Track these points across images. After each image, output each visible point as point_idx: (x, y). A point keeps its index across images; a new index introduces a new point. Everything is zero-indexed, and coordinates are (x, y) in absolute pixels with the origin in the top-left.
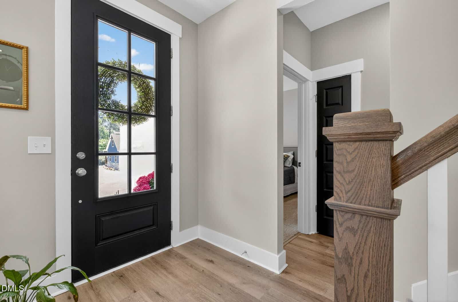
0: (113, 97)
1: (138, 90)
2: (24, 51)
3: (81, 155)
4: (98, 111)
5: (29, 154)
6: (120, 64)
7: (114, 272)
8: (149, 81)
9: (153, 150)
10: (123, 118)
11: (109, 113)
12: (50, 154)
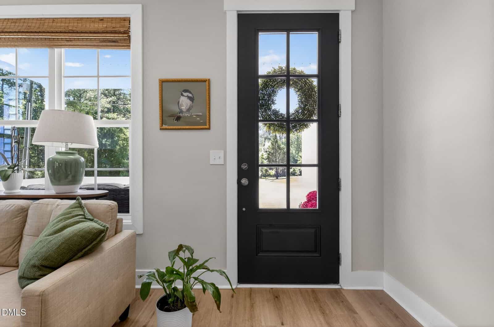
0: (274, 107)
1: (298, 93)
2: (207, 83)
3: (244, 166)
4: (258, 123)
5: (211, 165)
6: (280, 70)
7: (272, 288)
8: (311, 80)
9: (316, 162)
10: (282, 127)
11: (269, 124)
12: (223, 165)
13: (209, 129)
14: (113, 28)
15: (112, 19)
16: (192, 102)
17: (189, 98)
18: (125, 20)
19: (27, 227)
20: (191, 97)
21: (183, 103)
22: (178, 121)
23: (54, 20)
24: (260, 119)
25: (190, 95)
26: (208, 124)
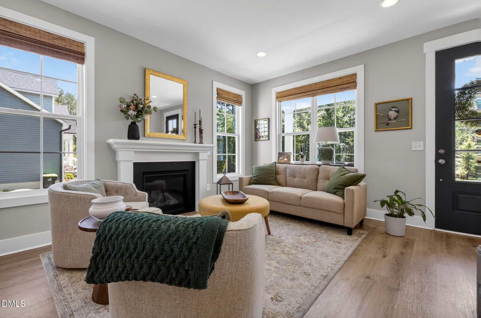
2: (410, 100)
3: (442, 151)
4: (455, 121)
5: (413, 151)
11: (466, 121)
12: (423, 151)
13: (411, 128)
14: (348, 81)
15: (346, 77)
16: (398, 114)
17: (396, 111)
18: (354, 75)
19: (320, 175)
20: (397, 111)
21: (392, 115)
22: (387, 125)
23: (316, 84)
24: (456, 118)
25: (396, 109)
26: (410, 126)
